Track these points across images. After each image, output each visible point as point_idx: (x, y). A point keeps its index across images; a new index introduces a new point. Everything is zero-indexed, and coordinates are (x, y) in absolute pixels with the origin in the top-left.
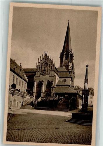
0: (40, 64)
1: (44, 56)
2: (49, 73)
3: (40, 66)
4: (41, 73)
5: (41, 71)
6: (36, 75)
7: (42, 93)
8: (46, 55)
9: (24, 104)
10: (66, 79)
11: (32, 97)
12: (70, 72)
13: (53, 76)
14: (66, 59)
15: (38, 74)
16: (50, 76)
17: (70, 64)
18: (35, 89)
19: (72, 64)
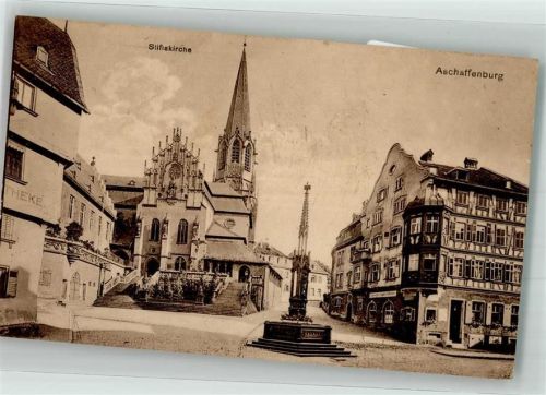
0: (158, 165)
1: (170, 141)
2: (186, 196)
3: (159, 172)
4: (160, 195)
5: (163, 189)
6: (145, 201)
7: (162, 259)
8: (177, 138)
9: (105, 291)
10: (235, 218)
11: (131, 270)
12: (244, 198)
13: (199, 208)
14: (236, 158)
15: (150, 197)
16: (189, 205)
17: (246, 176)
18: (140, 245)
19: (250, 174)
